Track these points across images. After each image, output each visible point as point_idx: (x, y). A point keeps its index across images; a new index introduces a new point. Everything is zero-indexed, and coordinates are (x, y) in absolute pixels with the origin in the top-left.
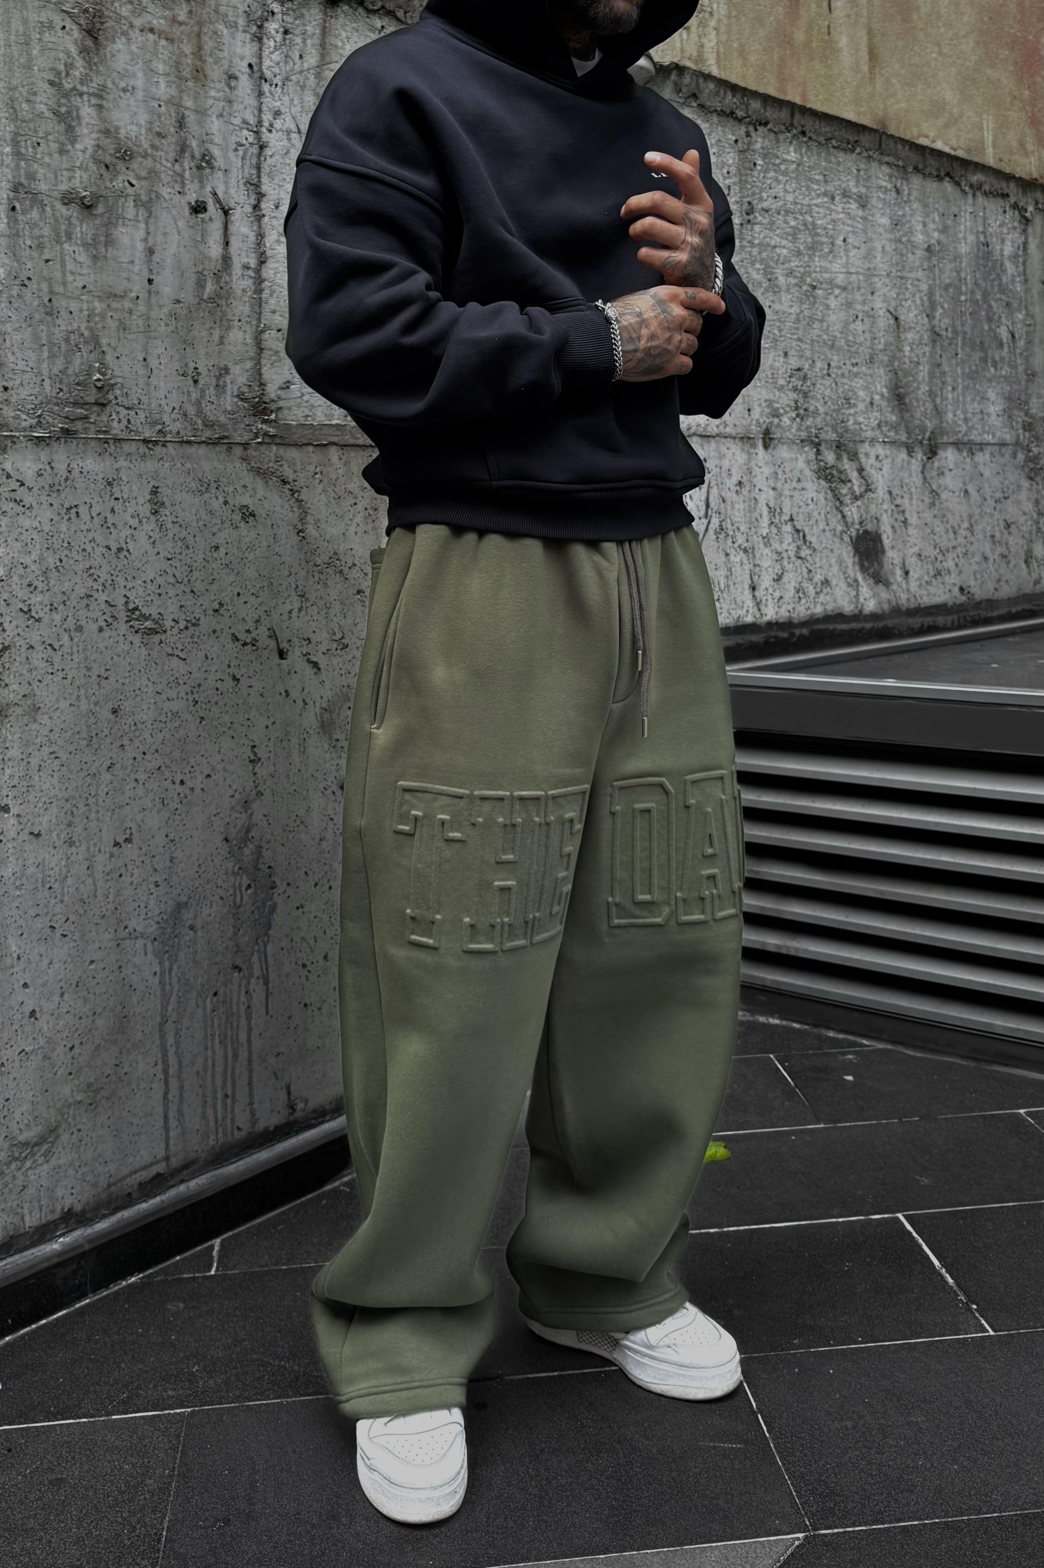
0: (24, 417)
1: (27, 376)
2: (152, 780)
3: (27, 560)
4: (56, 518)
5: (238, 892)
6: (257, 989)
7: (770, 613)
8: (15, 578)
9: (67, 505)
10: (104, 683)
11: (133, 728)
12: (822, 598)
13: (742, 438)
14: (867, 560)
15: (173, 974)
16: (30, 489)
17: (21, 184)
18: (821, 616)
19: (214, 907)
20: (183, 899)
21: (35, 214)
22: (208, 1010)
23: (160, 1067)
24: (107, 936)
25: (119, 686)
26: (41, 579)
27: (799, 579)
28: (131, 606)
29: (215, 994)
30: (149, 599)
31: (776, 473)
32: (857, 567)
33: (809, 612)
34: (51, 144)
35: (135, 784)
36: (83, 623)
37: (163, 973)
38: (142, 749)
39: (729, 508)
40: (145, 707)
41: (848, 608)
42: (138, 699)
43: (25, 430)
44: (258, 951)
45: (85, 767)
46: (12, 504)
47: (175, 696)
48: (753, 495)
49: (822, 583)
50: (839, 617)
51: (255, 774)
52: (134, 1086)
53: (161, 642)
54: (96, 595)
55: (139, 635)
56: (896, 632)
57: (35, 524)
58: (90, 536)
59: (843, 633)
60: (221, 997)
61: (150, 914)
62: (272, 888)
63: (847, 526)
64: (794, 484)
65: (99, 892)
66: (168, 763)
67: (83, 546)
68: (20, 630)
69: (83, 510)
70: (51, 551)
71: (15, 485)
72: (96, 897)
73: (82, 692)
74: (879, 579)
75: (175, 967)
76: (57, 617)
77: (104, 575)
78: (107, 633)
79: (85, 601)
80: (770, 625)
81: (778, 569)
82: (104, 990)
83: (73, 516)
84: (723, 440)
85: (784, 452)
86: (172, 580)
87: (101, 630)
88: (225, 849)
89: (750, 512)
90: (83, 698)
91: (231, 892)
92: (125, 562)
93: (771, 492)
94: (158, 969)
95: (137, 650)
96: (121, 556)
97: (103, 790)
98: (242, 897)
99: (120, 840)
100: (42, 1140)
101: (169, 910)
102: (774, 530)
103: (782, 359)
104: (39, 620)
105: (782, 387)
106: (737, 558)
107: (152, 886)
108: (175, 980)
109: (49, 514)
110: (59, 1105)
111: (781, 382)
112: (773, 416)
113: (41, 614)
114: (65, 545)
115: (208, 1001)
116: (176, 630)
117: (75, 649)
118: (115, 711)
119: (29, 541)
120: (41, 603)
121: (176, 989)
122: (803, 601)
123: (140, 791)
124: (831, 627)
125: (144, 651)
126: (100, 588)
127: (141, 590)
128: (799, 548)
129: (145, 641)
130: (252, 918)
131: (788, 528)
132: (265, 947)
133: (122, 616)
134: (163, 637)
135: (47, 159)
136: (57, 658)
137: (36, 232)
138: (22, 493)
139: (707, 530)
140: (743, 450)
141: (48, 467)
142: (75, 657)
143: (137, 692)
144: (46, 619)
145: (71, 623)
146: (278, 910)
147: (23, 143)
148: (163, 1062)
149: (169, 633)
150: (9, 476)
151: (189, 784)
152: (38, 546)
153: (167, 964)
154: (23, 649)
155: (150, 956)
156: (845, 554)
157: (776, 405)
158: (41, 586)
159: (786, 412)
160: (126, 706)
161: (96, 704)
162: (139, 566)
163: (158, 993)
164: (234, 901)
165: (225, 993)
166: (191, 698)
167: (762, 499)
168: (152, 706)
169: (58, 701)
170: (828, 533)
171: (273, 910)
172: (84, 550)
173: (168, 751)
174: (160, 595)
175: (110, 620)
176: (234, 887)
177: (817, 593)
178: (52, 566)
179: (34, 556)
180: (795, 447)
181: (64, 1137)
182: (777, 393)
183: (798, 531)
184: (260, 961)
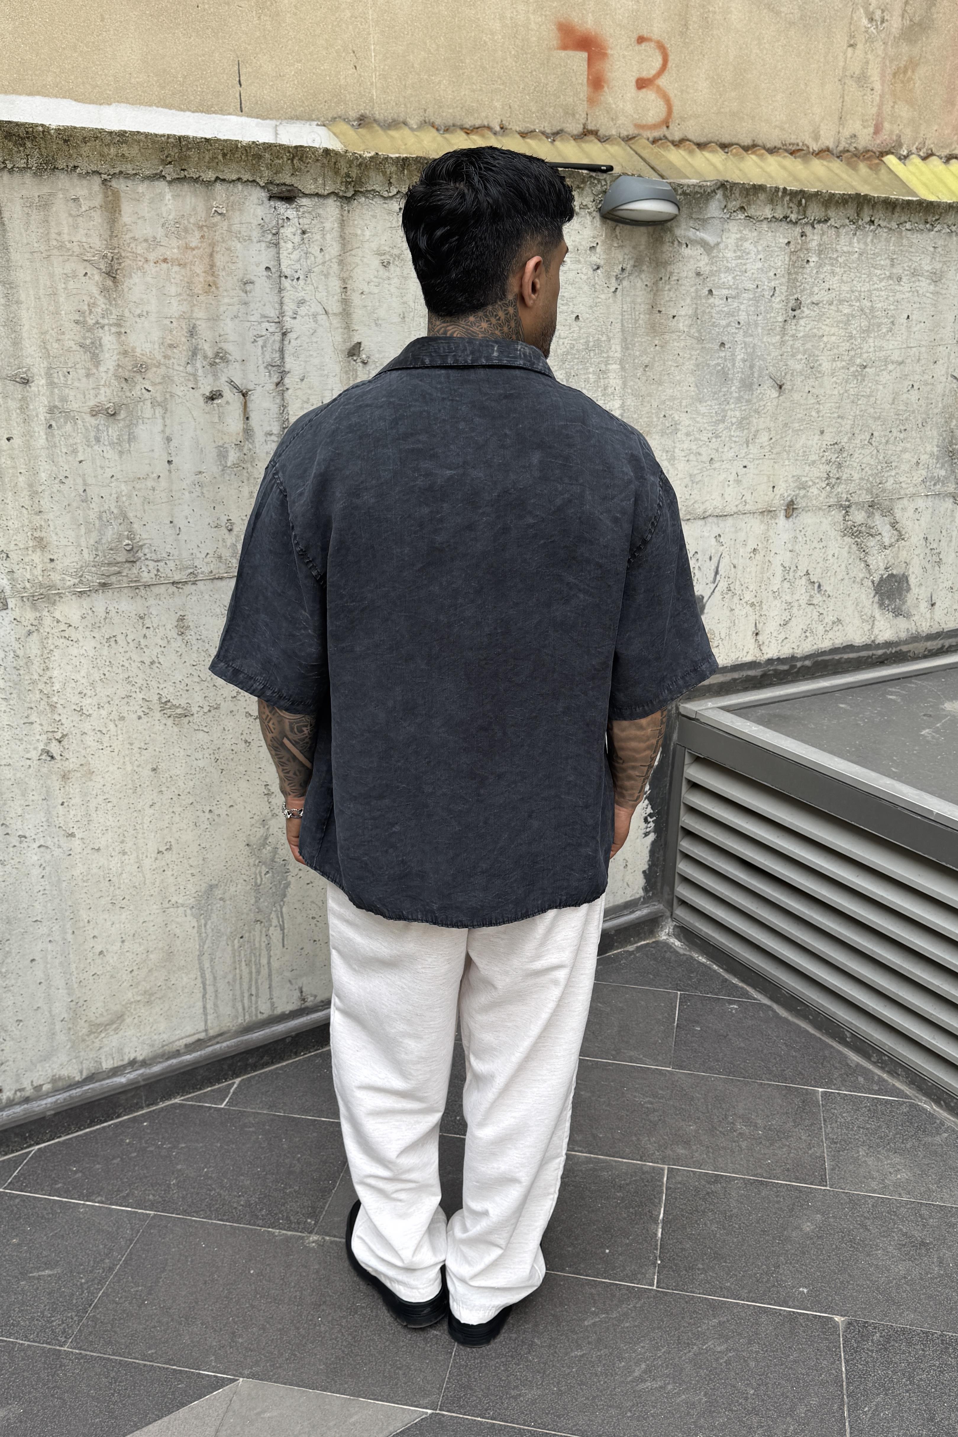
0: (69, 578)
1: (70, 549)
2: (186, 811)
3: (77, 677)
4: (99, 646)
5: (258, 877)
6: (275, 934)
7: (772, 651)
8: (69, 690)
9: (107, 636)
10: (144, 752)
11: (169, 779)
12: (831, 635)
13: (762, 513)
14: (888, 598)
15: (208, 927)
16: (76, 628)
17: (55, 407)
18: (827, 649)
19: (239, 886)
20: (214, 882)
21: (69, 427)
22: (236, 947)
23: (199, 980)
24: (155, 906)
25: (157, 753)
26: (89, 688)
27: (809, 622)
28: (164, 700)
29: (242, 937)
30: (178, 694)
31: (796, 538)
32: (876, 606)
33: (815, 647)
34: (80, 371)
35: (172, 815)
36: (125, 715)
37: (199, 927)
38: (177, 792)
39: (739, 573)
40: (178, 765)
41: (859, 639)
42: (173, 760)
43: (70, 587)
44: (276, 911)
45: (132, 806)
46: (62, 640)
47: (201, 757)
48: (767, 559)
49: (834, 623)
50: (850, 648)
51: (270, 803)
52: (180, 991)
53: (189, 722)
54: (134, 695)
55: (172, 719)
56: (911, 654)
57: (83, 651)
58: (128, 655)
59: (849, 661)
60: (246, 939)
61: (188, 893)
62: (287, 872)
63: (869, 572)
64: (815, 544)
65: (147, 881)
66: (198, 799)
67: (121, 663)
68: (75, 723)
69: (120, 638)
70: (96, 669)
71: (63, 627)
72: (145, 884)
73: (127, 759)
74: (898, 613)
75: (209, 922)
76: (104, 713)
77: (140, 681)
78: (145, 719)
79: (126, 700)
80: (770, 661)
81: (786, 616)
82: (154, 937)
83: (113, 643)
84: (741, 516)
85: (807, 519)
86: (197, 679)
87: (140, 718)
88: (246, 851)
89: (762, 573)
90: (128, 763)
91: (253, 876)
92: (157, 670)
93: (788, 554)
94: (196, 925)
95: (170, 728)
96: (154, 666)
97: (147, 820)
98: (262, 879)
99: (162, 849)
100: (112, 1022)
101: (203, 890)
102: (786, 585)
103: (817, 437)
104: (90, 715)
105: (814, 462)
106: (741, 611)
107: (189, 876)
108: (210, 930)
109: (93, 643)
110: (124, 1003)
111: (813, 457)
112: (800, 489)
113: (91, 712)
114: (107, 663)
115: (236, 941)
116: (201, 713)
117: (119, 732)
118: (154, 770)
119: (78, 663)
120: (90, 704)
121: (211, 935)
122: (810, 639)
123: (177, 818)
124: (837, 657)
125: (176, 729)
126: (138, 690)
127: (171, 689)
128: (811, 596)
129: (176, 723)
130: (270, 891)
131: (804, 580)
132: (281, 908)
133: (157, 707)
134: (191, 719)
135: (76, 384)
136: (106, 739)
137: (71, 441)
138: (70, 632)
139: (713, 591)
140: (762, 522)
141: (90, 612)
142: (120, 737)
143: (172, 756)
144: (95, 715)
145: (115, 716)
146: (292, 886)
147: (55, 375)
148: (202, 977)
149: (196, 715)
150: (58, 621)
151: (217, 812)
152: (85, 666)
153: (203, 921)
154: (78, 735)
155: (189, 918)
156: (863, 597)
157: (804, 479)
158: (89, 693)
159: (814, 483)
160: (162, 766)
161: (138, 766)
162: (170, 672)
163: (197, 938)
164: (256, 883)
165: (249, 937)
166: (213, 758)
167: (777, 561)
168: (184, 765)
169: (108, 766)
170: (846, 581)
171: (288, 885)
172: (123, 666)
173: (198, 793)
174: (187, 691)
175: (147, 711)
176: (256, 874)
177: (826, 631)
178: (97, 679)
179: (83, 673)
180: (821, 513)
181: (128, 1020)
182: (807, 468)
183: (814, 582)
184: (278, 917)
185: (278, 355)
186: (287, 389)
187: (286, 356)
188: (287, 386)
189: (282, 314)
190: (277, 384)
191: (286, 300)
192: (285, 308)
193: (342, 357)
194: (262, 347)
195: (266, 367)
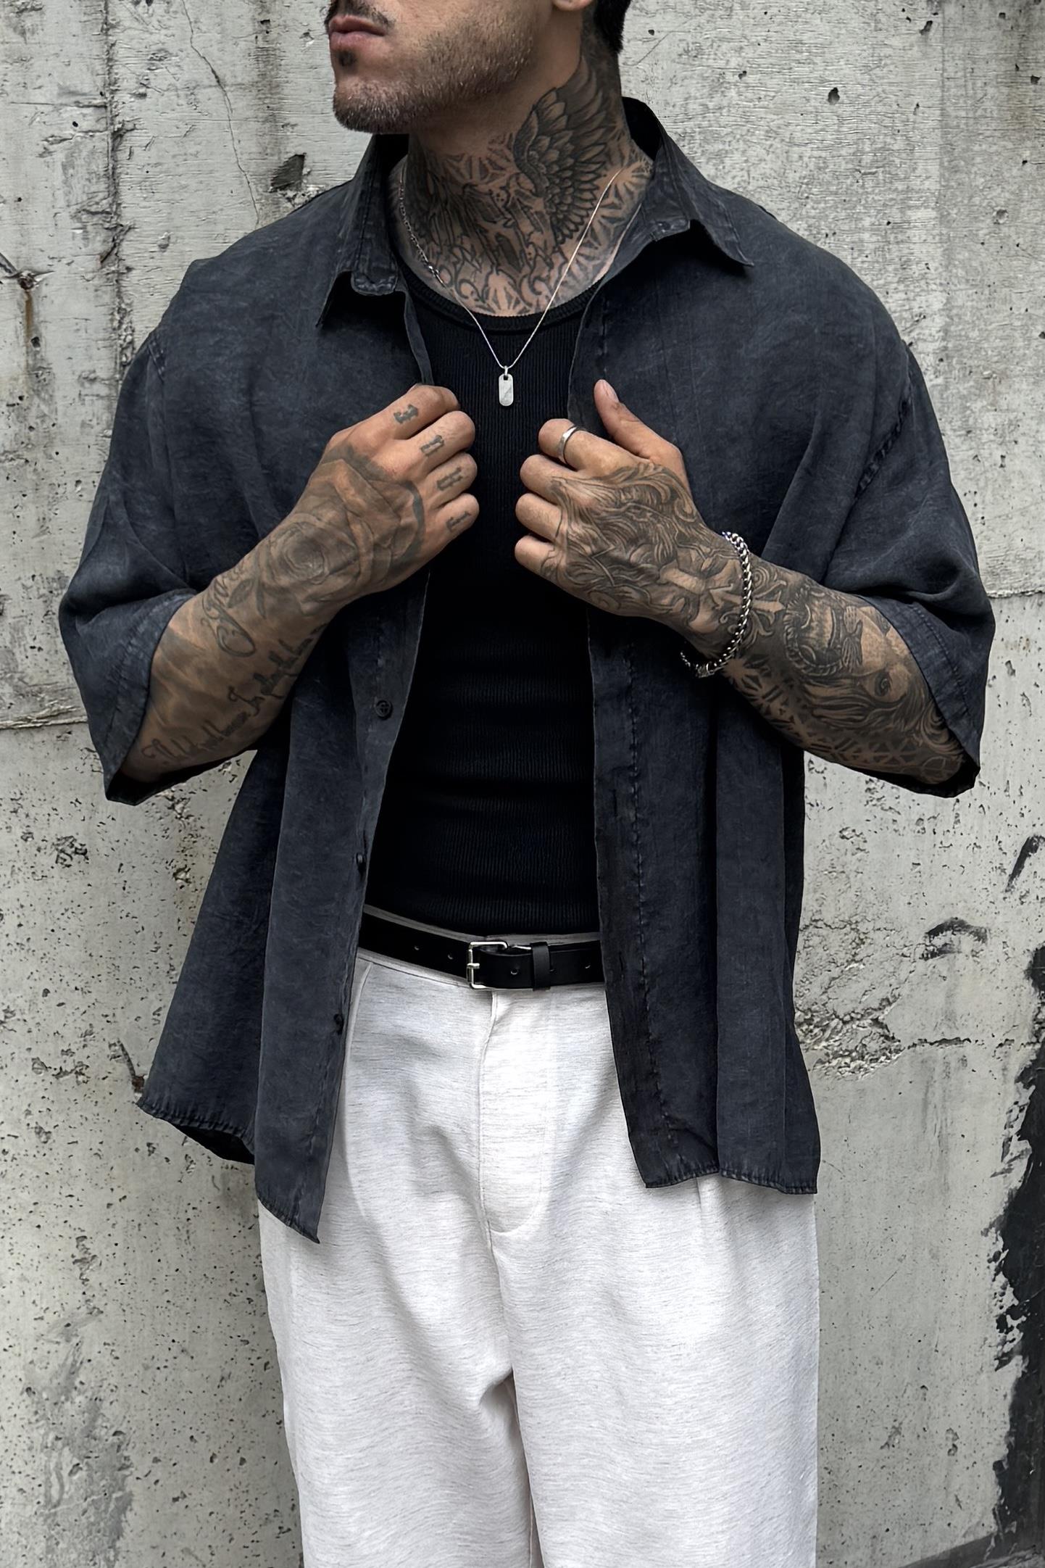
185: (102, 186)
186: (129, 269)
187: (124, 189)
188: (129, 263)
189: (111, 86)
190: (104, 258)
191: (120, 52)
192: (119, 70)
193: (258, 190)
194: (64, 167)
195: (75, 217)
